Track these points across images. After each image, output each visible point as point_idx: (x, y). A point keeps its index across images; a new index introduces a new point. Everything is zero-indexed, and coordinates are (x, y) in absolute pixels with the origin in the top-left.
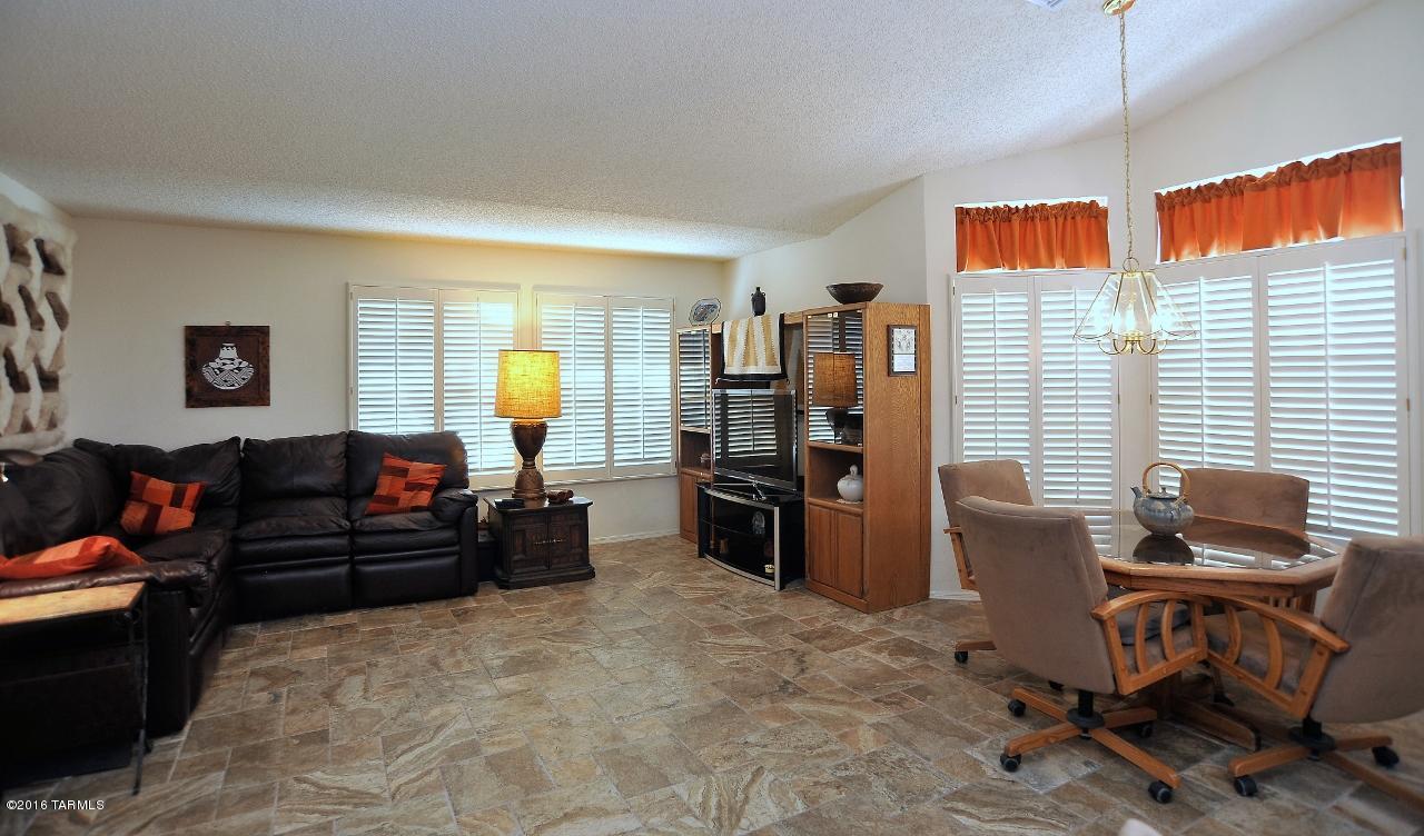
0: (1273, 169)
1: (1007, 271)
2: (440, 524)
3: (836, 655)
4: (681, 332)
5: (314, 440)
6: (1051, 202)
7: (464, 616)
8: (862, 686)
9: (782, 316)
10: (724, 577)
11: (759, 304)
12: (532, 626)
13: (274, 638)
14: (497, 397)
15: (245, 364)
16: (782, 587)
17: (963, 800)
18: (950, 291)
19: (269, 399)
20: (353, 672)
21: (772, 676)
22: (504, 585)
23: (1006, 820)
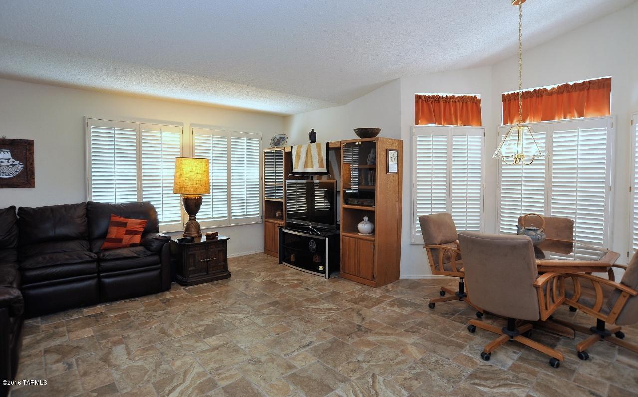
0: (556, 86)
1: (436, 125)
2: (149, 253)
3: (374, 309)
4: (265, 151)
5: (65, 207)
6: (457, 95)
7: (168, 302)
8: (394, 324)
9: (328, 144)
10: (297, 273)
11: (313, 137)
12: (210, 306)
13: (53, 326)
14: (175, 183)
15: (17, 162)
16: (329, 277)
17: (476, 378)
18: (412, 134)
19: (34, 183)
20: (115, 343)
21: (350, 323)
22: (184, 284)
23: (500, 386)
